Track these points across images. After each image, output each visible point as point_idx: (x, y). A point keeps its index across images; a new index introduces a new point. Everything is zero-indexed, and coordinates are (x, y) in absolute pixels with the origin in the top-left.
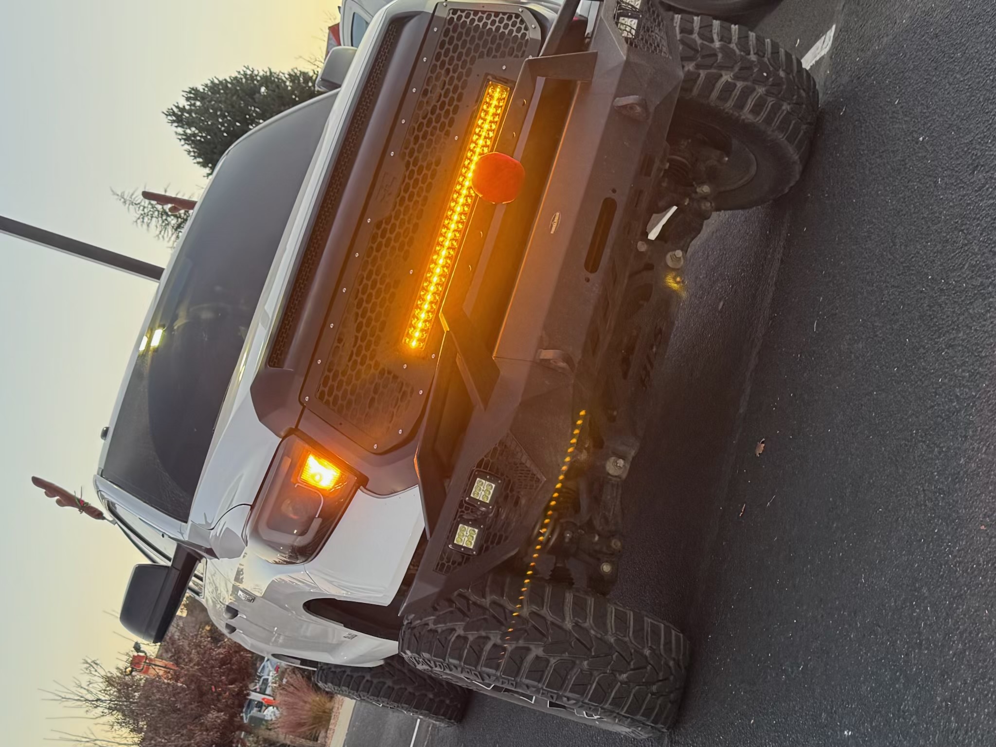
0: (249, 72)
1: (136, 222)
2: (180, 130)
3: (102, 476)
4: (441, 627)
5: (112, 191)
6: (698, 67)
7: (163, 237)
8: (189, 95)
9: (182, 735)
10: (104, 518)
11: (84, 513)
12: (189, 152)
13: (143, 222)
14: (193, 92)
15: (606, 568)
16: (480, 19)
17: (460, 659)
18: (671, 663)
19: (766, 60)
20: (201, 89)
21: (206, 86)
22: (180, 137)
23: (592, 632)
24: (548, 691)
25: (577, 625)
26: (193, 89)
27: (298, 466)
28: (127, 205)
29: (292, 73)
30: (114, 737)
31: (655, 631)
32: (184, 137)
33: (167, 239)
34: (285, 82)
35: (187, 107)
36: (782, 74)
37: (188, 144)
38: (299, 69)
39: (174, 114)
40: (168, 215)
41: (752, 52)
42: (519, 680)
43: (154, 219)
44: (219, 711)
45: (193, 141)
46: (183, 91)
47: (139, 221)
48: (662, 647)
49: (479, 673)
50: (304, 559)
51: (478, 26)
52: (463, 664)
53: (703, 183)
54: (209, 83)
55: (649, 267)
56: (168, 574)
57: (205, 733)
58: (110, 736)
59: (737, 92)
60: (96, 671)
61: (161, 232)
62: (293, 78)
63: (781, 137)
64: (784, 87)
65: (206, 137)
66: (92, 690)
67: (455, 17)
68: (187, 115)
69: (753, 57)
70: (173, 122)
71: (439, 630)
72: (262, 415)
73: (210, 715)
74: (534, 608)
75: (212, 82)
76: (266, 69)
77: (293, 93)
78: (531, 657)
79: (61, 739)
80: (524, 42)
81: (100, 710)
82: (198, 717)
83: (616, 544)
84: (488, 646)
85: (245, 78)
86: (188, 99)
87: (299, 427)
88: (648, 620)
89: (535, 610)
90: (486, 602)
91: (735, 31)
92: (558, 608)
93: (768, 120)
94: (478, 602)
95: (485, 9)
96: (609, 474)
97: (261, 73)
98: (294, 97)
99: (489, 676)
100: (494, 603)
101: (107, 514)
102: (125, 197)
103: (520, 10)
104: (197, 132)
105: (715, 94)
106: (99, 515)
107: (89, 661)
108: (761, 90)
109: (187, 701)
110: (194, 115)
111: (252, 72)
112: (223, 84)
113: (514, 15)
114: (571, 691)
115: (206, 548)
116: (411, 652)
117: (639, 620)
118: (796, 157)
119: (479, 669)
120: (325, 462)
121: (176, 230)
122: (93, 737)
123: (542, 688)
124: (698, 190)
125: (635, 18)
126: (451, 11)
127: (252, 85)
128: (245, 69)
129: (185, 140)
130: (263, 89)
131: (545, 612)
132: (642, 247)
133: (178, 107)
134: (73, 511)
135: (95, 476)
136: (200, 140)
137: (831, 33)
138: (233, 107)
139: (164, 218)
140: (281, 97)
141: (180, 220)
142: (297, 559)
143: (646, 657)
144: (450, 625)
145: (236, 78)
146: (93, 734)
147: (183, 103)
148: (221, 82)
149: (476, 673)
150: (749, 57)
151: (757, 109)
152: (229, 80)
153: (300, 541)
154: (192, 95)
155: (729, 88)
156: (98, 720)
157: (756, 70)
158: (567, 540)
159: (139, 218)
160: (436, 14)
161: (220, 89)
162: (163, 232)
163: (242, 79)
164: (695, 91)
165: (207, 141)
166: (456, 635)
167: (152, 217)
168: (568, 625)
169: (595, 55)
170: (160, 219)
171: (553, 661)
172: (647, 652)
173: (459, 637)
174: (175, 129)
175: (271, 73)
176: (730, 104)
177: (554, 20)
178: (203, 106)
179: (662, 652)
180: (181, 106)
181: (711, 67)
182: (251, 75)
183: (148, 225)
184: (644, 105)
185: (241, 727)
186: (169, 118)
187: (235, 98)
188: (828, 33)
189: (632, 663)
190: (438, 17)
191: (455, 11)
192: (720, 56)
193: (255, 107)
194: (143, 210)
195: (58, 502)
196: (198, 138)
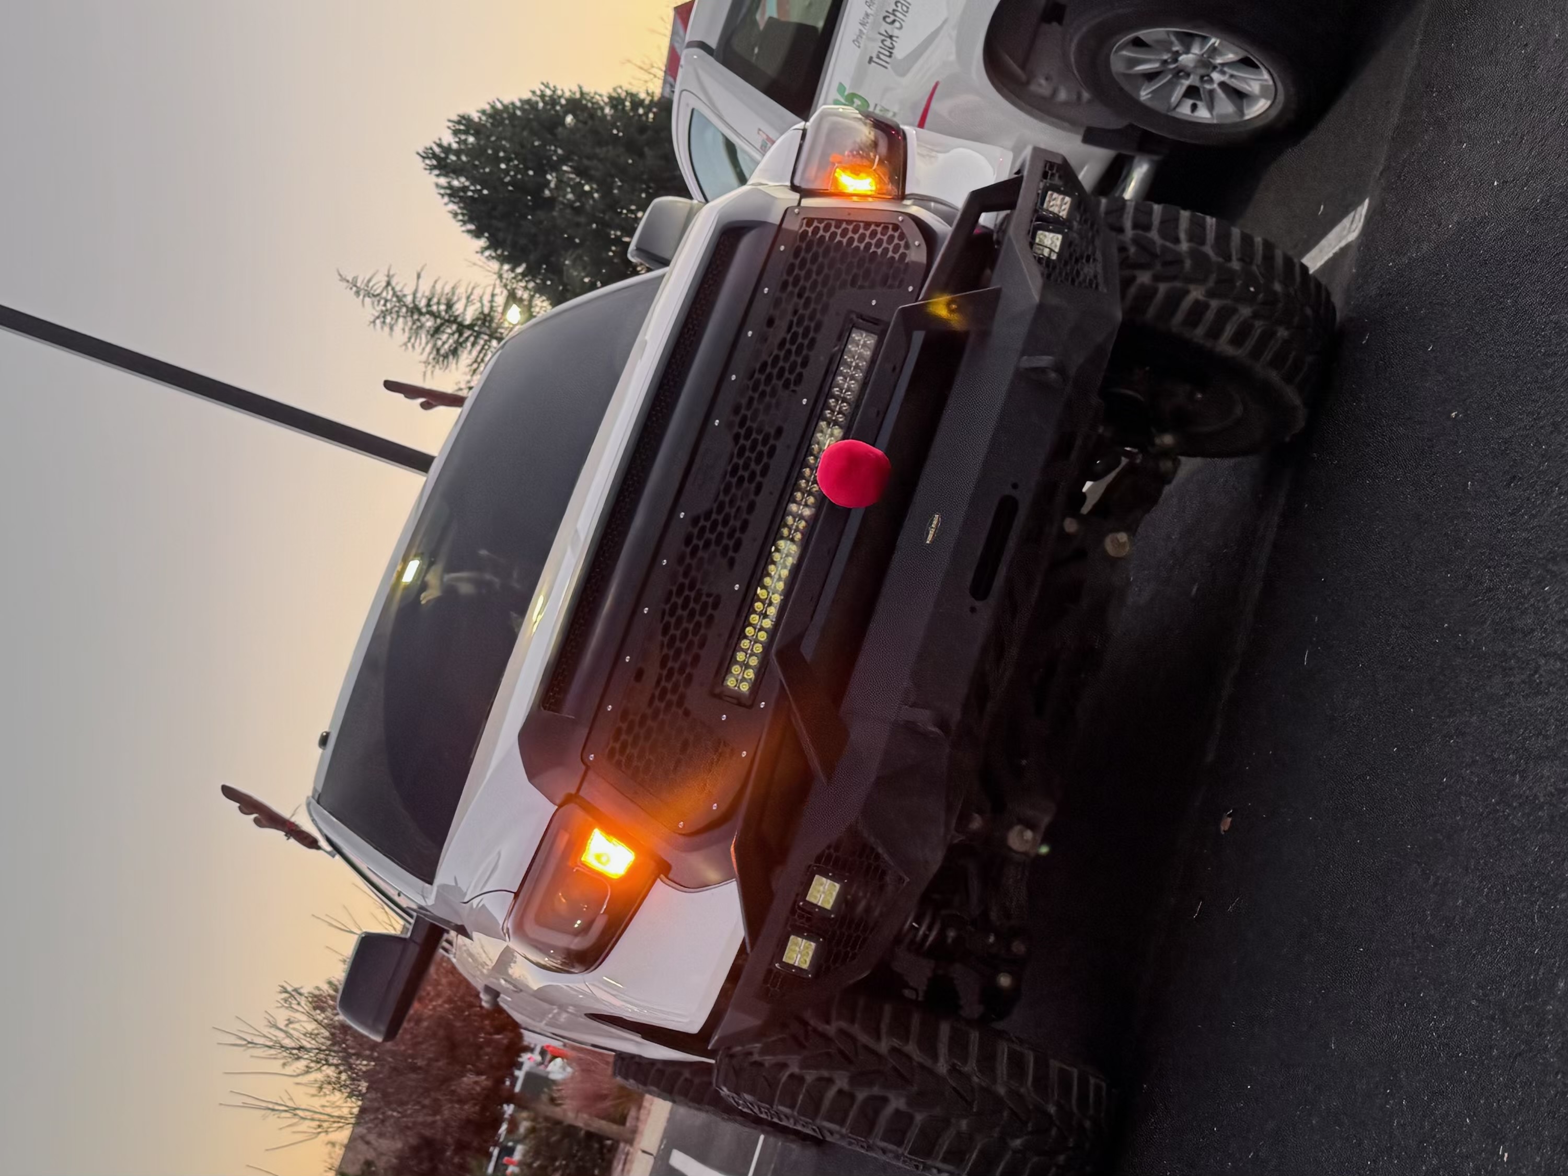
0: (548, 92)
1: (374, 322)
2: (443, 181)
3: (318, 802)
4: (769, 1060)
5: (340, 275)
6: (1157, 278)
7: (413, 346)
8: (457, 127)
9: (424, 1107)
10: (319, 848)
11: (292, 840)
12: (455, 215)
13: (384, 322)
14: (464, 122)
15: (1005, 981)
16: (843, 235)
17: (792, 1107)
18: (1088, 1124)
19: (1254, 268)
20: (475, 116)
21: (483, 112)
22: (442, 191)
23: (975, 1079)
24: (911, 1160)
25: (953, 1069)
26: (463, 117)
27: (578, 844)
28: (361, 297)
29: (614, 95)
30: (323, 1106)
31: (1065, 1078)
32: (448, 191)
33: (418, 349)
34: (602, 109)
35: (455, 146)
36: (1278, 287)
37: (454, 202)
38: (624, 88)
39: (434, 156)
40: (421, 313)
41: (1234, 257)
42: (871, 1142)
43: (401, 320)
44: (479, 1073)
45: (460, 197)
46: (449, 121)
47: (378, 322)
48: (1074, 1102)
49: (818, 1128)
50: (584, 969)
51: (840, 242)
52: (796, 1113)
53: (1163, 431)
54: (487, 107)
55: (1080, 554)
56: (404, 951)
57: (457, 1106)
58: (316, 1103)
59: (1210, 316)
60: (299, 1004)
61: (410, 338)
62: (616, 102)
63: (1274, 376)
64: (1280, 305)
65: (480, 191)
66: (292, 1032)
67: (810, 230)
68: (453, 158)
69: (1236, 265)
70: (433, 168)
71: (767, 1065)
72: (533, 772)
73: (465, 1079)
74: (896, 1043)
75: (493, 107)
76: (575, 89)
77: (614, 126)
78: (889, 1110)
79: (245, 1106)
80: (902, 267)
81: (301, 1064)
82: (446, 1080)
83: (1019, 947)
84: (831, 1093)
85: (543, 101)
86: (456, 132)
87: (582, 793)
88: (1055, 1064)
89: (896, 1045)
90: (831, 1029)
91: (1211, 226)
92: (929, 1045)
93: (1256, 353)
94: (820, 1029)
95: (851, 218)
96: (1010, 849)
97: (567, 94)
98: (615, 132)
99: (831, 1133)
100: (841, 1032)
101: (323, 843)
102: (358, 285)
103: (900, 218)
104: (467, 184)
105: (1179, 316)
106: (311, 843)
107: (289, 989)
108: (1245, 311)
109: (431, 1055)
110: (464, 158)
111: (554, 92)
112: (509, 110)
113: (891, 227)
114: (944, 1160)
115: (457, 925)
116: (729, 1090)
117: (1042, 1063)
118: (1297, 401)
119: (818, 1121)
120: (614, 840)
121: (432, 336)
122: (290, 1104)
123: (903, 1154)
124: (1158, 441)
125: (1059, 233)
126: (805, 221)
127: (553, 112)
128: (542, 87)
129: (450, 195)
130: (569, 119)
131: (911, 1048)
132: (1070, 526)
133: (440, 146)
134: (278, 835)
135: (308, 798)
136: (471, 197)
137: (1363, 209)
138: (522, 146)
139: (416, 317)
140: (595, 132)
141: (439, 321)
142: (573, 967)
143: (1050, 1116)
144: (781, 1058)
145: (528, 102)
146: (291, 1099)
147: (449, 139)
148: (506, 107)
149: (814, 1127)
150: (1229, 265)
151: (1238, 339)
152: (518, 104)
153: (577, 944)
154: (462, 127)
155: (1199, 309)
156: (299, 1079)
157: (1239, 283)
158: (950, 940)
159: (378, 317)
160: (784, 226)
161: (503, 119)
162: (413, 340)
163: (537, 103)
164: (1151, 312)
165: (483, 199)
166: (787, 1073)
167: (398, 316)
168: (942, 1067)
169: (998, 292)
170: (409, 319)
171: (919, 1118)
172: (1052, 1109)
173: (792, 1076)
174: (435, 179)
175: (582, 93)
176: (1200, 331)
177: (946, 235)
178: (478, 144)
179: (1075, 1109)
180: (445, 143)
181: (1174, 278)
182: (551, 97)
183: (391, 328)
184: (1060, 369)
185: (511, 1098)
186: (428, 162)
187: (525, 133)
188: (1359, 209)
189: (1030, 1125)
190: (788, 231)
191: (810, 222)
192: (1188, 264)
193: (556, 147)
194: (385, 305)
195: (256, 821)
196: (470, 194)
